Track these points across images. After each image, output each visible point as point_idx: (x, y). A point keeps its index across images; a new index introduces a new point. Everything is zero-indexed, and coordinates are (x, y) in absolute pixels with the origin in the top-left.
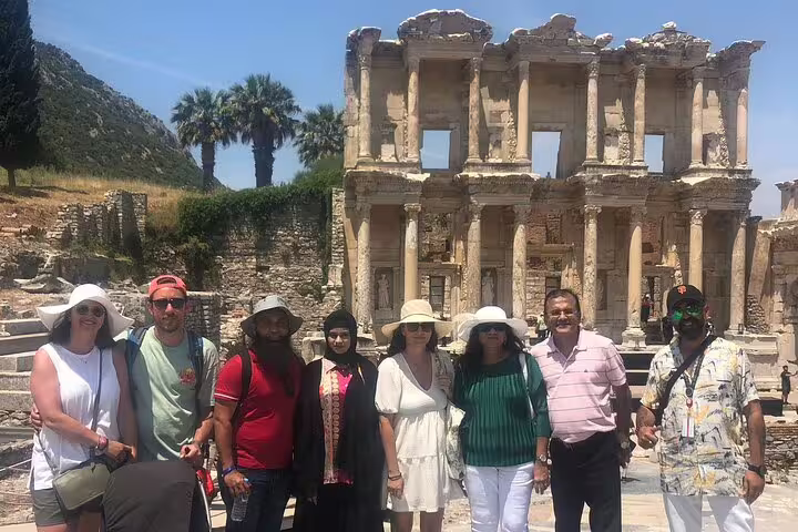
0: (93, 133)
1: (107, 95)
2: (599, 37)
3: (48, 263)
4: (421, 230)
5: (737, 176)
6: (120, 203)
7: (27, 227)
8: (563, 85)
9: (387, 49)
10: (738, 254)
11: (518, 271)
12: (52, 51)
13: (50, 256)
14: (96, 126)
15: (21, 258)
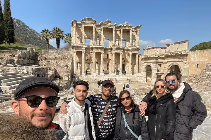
0: (28, 36)
1: (30, 29)
2: (115, 24)
3: (15, 61)
4: (85, 56)
5: (137, 48)
6: (30, 50)
7: (11, 54)
8: (109, 32)
9: (79, 24)
10: (137, 61)
11: (102, 63)
12: (18, 21)
13: (16, 60)
14: (28, 35)
15: (10, 60)
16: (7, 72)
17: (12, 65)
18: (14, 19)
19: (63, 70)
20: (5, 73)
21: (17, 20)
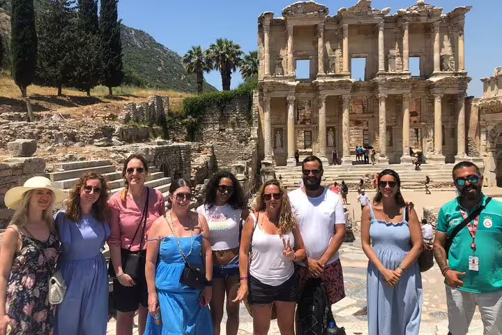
0: (159, 69)
1: (165, 52)
2: (384, 9)
3: (116, 131)
5: (459, 76)
6: (156, 101)
7: (109, 114)
9: (277, 22)
11: (345, 128)
12: (140, 33)
13: (118, 127)
14: (161, 66)
15: (104, 128)
16: (82, 159)
17: (102, 141)
18: (131, 29)
19: (234, 151)
20: (77, 162)
21: (136, 31)
